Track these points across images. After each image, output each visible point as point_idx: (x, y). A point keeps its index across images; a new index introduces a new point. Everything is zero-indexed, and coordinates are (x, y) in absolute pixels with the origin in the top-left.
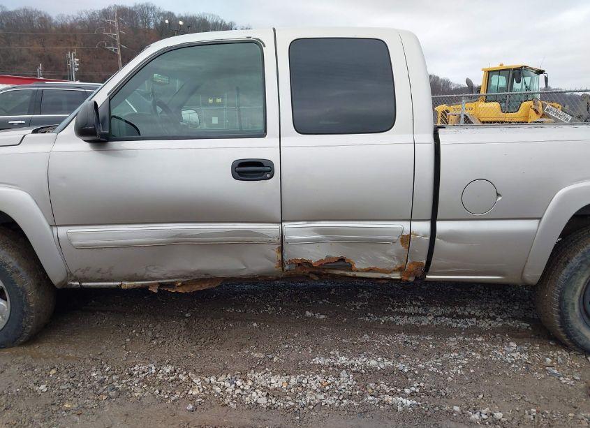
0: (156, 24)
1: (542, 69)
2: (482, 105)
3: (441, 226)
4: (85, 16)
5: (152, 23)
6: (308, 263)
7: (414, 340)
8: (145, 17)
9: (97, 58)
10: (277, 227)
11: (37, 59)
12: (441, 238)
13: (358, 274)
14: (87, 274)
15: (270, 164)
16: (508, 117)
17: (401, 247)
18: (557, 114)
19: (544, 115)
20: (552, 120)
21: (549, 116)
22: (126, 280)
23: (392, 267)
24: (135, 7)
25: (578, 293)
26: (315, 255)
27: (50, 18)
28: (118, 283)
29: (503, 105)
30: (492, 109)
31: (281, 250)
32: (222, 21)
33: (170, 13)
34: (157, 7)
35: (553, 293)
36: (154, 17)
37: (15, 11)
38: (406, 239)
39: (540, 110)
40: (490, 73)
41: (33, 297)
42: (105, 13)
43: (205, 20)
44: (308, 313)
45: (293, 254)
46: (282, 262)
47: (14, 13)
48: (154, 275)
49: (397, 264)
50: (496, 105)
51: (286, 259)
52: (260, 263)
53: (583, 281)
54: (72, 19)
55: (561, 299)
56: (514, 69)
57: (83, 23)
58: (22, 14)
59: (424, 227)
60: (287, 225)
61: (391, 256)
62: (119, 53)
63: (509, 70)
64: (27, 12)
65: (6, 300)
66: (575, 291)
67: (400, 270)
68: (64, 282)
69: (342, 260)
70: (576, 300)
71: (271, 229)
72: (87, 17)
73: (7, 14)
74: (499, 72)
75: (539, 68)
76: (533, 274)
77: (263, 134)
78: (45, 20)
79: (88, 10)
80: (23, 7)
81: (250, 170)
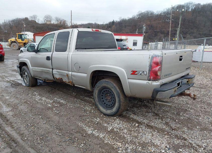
3: (72, 72)
12: (72, 76)
15: (50, 57)
23: (68, 81)
31: (53, 75)
38: (67, 75)
46: (54, 78)
62: (170, 22)
69: (62, 79)
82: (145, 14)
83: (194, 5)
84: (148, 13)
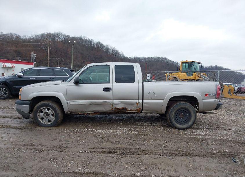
0: (62, 40)
1: (200, 62)
2: (181, 74)
3: (144, 101)
4: (34, 36)
5: (61, 39)
6: (118, 108)
7: (141, 127)
8: (58, 37)
9: (38, 52)
10: (112, 101)
11: (14, 52)
12: (144, 103)
13: (129, 111)
14: (72, 111)
15: (111, 88)
16: (189, 78)
17: (137, 105)
18: (204, 77)
19: (200, 77)
20: (203, 79)
21: (202, 78)
22: (80, 112)
23: (135, 109)
24: (54, 33)
25: (173, 115)
26: (120, 107)
27: (20, 37)
28: (78, 113)
29: (187, 74)
30: (184, 75)
31: (113, 106)
32: (88, 39)
33: (68, 35)
34: (63, 33)
35: (168, 115)
36: (62, 37)
37: (7, 34)
38: (138, 104)
39: (199, 75)
40: (183, 63)
41: (60, 115)
42: (42, 35)
43: (82, 38)
44: (118, 123)
45: (115, 106)
46: (113, 108)
47: (6, 35)
48: (86, 111)
49: (136, 109)
50: (185, 74)
51: (114, 108)
52: (108, 108)
53: (174, 113)
54: (29, 37)
55: (170, 117)
56: (190, 62)
57: (33, 39)
58: (9, 35)
59: (141, 101)
60: (114, 101)
61: (135, 107)
62: (48, 51)
63: (189, 62)
64: (11, 34)
65: (54, 116)
66: (172, 115)
67: (137, 110)
68: (67, 113)
69: (125, 108)
70: (173, 117)
71: (111, 101)
72: (35, 37)
73: (4, 35)
74: (186, 63)
75: (199, 62)
76: (164, 111)
77: (109, 83)
78: (18, 37)
79: (36, 34)
80: (10, 33)
81: (107, 89)
82: (8, 37)
83: (64, 36)
84: (12, 36)
